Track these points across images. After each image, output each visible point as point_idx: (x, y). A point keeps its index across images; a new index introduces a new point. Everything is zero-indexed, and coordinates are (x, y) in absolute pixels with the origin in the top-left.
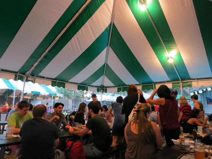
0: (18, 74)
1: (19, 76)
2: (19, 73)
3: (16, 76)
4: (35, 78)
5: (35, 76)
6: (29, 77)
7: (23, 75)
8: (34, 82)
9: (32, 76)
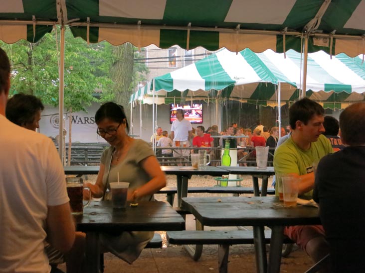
0: (286, 32)
1: (287, 36)
2: (286, 29)
3: (280, 37)
4: (334, 39)
5: (335, 31)
6: (317, 38)
7: (298, 33)
8: (331, 51)
9: (325, 32)
